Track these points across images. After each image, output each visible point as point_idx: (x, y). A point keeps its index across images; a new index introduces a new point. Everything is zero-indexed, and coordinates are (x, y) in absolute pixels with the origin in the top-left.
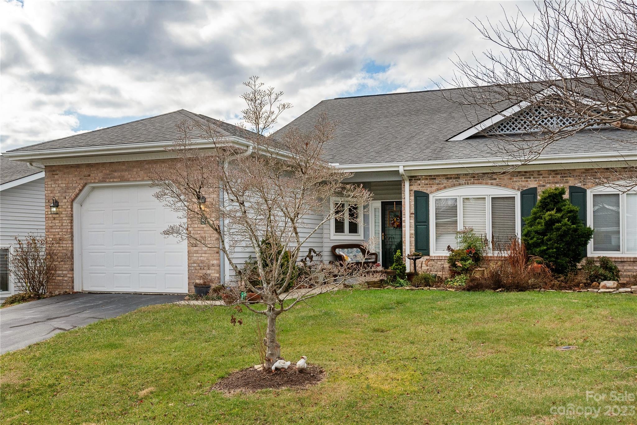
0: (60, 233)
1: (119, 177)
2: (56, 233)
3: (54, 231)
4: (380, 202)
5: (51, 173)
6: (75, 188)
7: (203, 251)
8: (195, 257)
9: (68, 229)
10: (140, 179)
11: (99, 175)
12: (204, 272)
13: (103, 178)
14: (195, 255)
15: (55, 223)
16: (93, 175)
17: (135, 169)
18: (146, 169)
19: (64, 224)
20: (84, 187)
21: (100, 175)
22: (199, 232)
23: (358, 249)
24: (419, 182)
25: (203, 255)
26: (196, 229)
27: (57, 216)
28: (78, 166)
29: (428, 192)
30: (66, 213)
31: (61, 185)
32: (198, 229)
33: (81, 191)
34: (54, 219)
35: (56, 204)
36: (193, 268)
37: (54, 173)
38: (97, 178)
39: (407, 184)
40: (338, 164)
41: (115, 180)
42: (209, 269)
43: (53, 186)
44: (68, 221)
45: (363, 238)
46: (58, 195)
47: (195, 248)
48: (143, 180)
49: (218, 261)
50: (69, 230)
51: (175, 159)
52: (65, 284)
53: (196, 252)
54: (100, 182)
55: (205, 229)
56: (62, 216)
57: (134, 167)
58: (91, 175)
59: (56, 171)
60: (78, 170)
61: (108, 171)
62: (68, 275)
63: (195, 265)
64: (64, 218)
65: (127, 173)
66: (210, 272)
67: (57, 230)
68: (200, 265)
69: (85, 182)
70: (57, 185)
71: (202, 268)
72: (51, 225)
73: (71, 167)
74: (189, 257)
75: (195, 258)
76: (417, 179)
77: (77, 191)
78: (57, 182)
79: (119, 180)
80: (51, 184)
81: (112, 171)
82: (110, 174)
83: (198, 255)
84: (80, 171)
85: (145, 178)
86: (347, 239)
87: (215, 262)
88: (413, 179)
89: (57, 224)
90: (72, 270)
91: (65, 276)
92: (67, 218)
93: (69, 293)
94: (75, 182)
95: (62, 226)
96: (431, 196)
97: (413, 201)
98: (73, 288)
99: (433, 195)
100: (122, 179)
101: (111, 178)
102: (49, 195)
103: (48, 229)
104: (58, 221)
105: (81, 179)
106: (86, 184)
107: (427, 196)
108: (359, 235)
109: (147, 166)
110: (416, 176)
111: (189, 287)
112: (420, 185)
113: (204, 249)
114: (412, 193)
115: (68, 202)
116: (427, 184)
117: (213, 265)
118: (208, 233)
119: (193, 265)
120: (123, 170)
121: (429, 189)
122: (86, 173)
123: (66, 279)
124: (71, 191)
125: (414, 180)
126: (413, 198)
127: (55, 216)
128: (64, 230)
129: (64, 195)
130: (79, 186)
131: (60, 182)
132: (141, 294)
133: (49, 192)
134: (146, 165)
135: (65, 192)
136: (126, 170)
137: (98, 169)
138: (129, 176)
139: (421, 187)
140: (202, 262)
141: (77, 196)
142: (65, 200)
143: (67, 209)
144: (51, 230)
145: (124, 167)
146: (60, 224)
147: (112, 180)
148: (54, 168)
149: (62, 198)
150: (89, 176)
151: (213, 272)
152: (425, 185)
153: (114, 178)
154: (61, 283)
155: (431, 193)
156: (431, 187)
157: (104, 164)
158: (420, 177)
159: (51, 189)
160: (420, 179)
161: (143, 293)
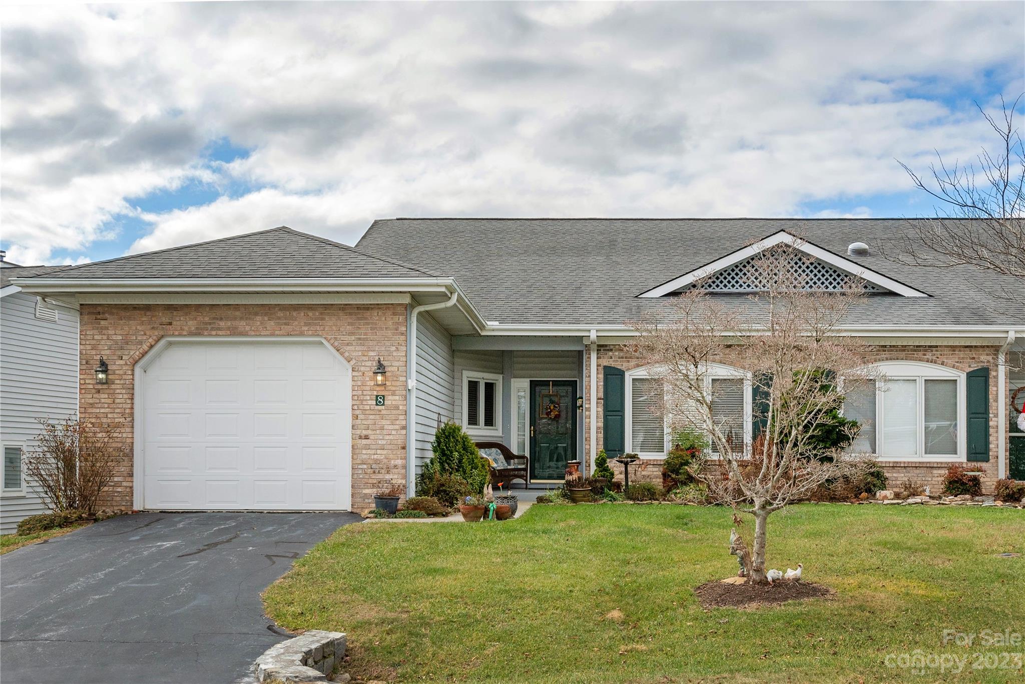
0: (109, 416)
1: (228, 329)
2: (102, 415)
3: (98, 411)
4: (528, 380)
5: (94, 317)
6: (141, 343)
7: (378, 447)
8: (365, 455)
9: (125, 409)
10: (268, 333)
11: (190, 323)
12: (380, 476)
13: (197, 328)
14: (364, 452)
15: (100, 399)
16: (178, 323)
17: (259, 318)
18: (279, 318)
19: (117, 401)
20: (157, 341)
21: (192, 324)
22: (371, 417)
23: (497, 450)
24: (611, 353)
25: (378, 452)
26: (367, 412)
27: (105, 386)
28: (147, 308)
29: (623, 368)
30: (122, 382)
31: (114, 337)
32: (372, 412)
33: (151, 347)
34: (98, 391)
35: (104, 367)
36: (360, 472)
37: (99, 317)
38: (186, 328)
39: (594, 356)
40: (497, 323)
41: (220, 333)
42: (388, 472)
43: (96, 337)
44: (126, 396)
45: (501, 434)
46: (108, 352)
47: (364, 442)
48: (272, 335)
49: (404, 461)
50: (128, 411)
51: (332, 305)
52: (118, 499)
53: (367, 447)
54: (191, 334)
55: (383, 412)
56: (113, 386)
57: (256, 314)
58: (174, 323)
59: (103, 313)
60: (148, 313)
61: (207, 319)
62: (124, 484)
63: (365, 466)
64: (118, 391)
65: (243, 323)
66: (391, 477)
67: (102, 410)
68: (374, 466)
69: (162, 333)
70: (105, 337)
71: (377, 471)
72: (91, 401)
73: (135, 308)
74: (353, 454)
75: (364, 457)
76: (608, 350)
77: (145, 347)
78: (105, 332)
79: (228, 332)
80: (93, 335)
81: (214, 318)
82: (210, 324)
83: (369, 451)
84: (153, 316)
85: (277, 332)
86: (481, 434)
87: (399, 462)
88: (602, 349)
89: (103, 401)
90: (131, 475)
91: (118, 484)
92: (124, 391)
93: (127, 513)
94: (142, 333)
95: (114, 402)
96: (627, 374)
97: (602, 380)
98: (132, 505)
99: (630, 373)
100: (234, 332)
101: (212, 329)
102: (88, 352)
103: (84, 409)
104: (106, 396)
105: (153, 328)
106: (162, 336)
107: (621, 374)
108: (497, 430)
109: (280, 314)
110: (606, 346)
111: (352, 500)
112: (611, 358)
113: (380, 443)
114: (601, 368)
115: (126, 364)
116: (622, 358)
117: (395, 466)
118: (388, 418)
119: (360, 467)
120: (235, 319)
121: (625, 365)
122: (165, 320)
123: (119, 489)
124: (133, 347)
125: (604, 350)
126: (601, 376)
127: (100, 387)
128: (118, 411)
129: (119, 353)
130: (150, 340)
131: (110, 332)
132: (262, 512)
133: (89, 347)
134: (279, 312)
135: (122, 348)
136: (241, 319)
137: (186, 314)
138: (248, 328)
139: (614, 361)
140: (377, 462)
141: (144, 355)
142: (121, 362)
143: (125, 377)
144: (90, 410)
145: (238, 313)
146: (109, 401)
147: (214, 333)
148: (99, 309)
149: (115, 358)
150: (170, 324)
151: (396, 476)
152: (619, 358)
153: (219, 329)
154: (108, 496)
155: (628, 369)
156: (629, 362)
157: (198, 307)
158: (612, 347)
159: (94, 342)
160: (611, 350)
161: (266, 511)
